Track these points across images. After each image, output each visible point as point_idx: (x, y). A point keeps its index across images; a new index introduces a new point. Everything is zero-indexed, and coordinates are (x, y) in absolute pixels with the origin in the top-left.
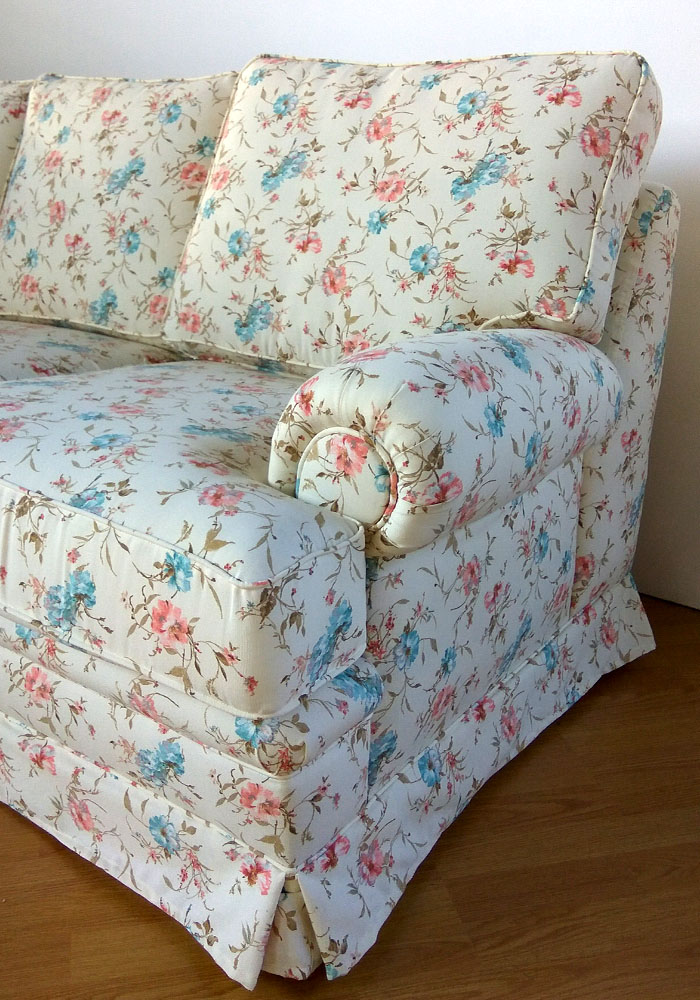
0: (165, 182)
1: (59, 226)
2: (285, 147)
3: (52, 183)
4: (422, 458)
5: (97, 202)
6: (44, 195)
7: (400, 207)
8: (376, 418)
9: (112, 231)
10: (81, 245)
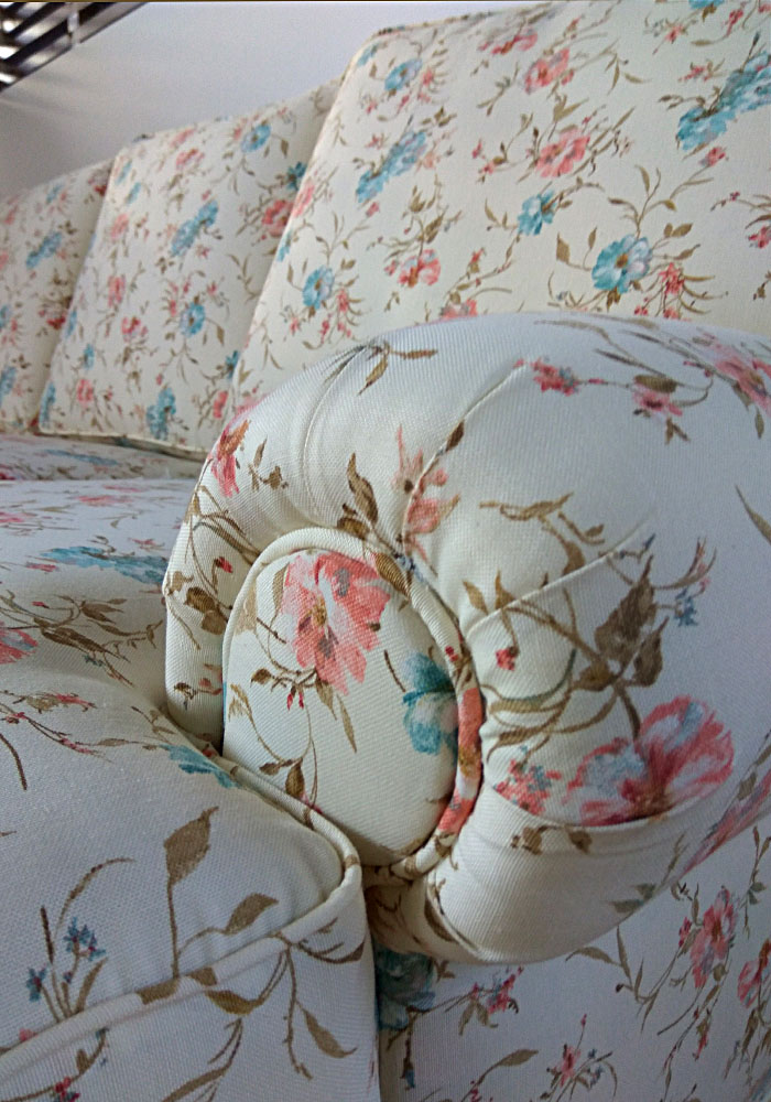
0: (241, 230)
1: (116, 309)
2: (394, 132)
3: (114, 255)
4: (574, 637)
5: (158, 269)
6: (106, 272)
7: (579, 180)
8: (408, 487)
9: (172, 305)
10: (139, 329)
